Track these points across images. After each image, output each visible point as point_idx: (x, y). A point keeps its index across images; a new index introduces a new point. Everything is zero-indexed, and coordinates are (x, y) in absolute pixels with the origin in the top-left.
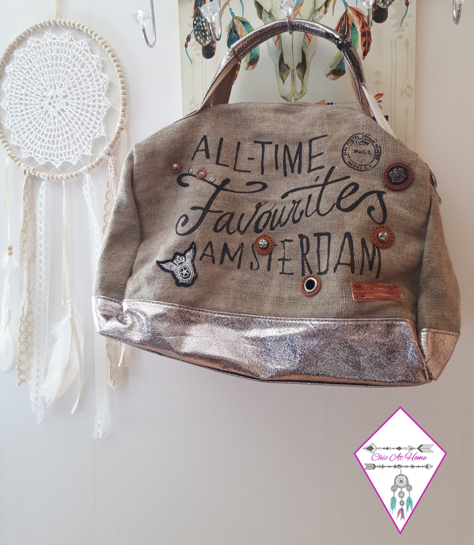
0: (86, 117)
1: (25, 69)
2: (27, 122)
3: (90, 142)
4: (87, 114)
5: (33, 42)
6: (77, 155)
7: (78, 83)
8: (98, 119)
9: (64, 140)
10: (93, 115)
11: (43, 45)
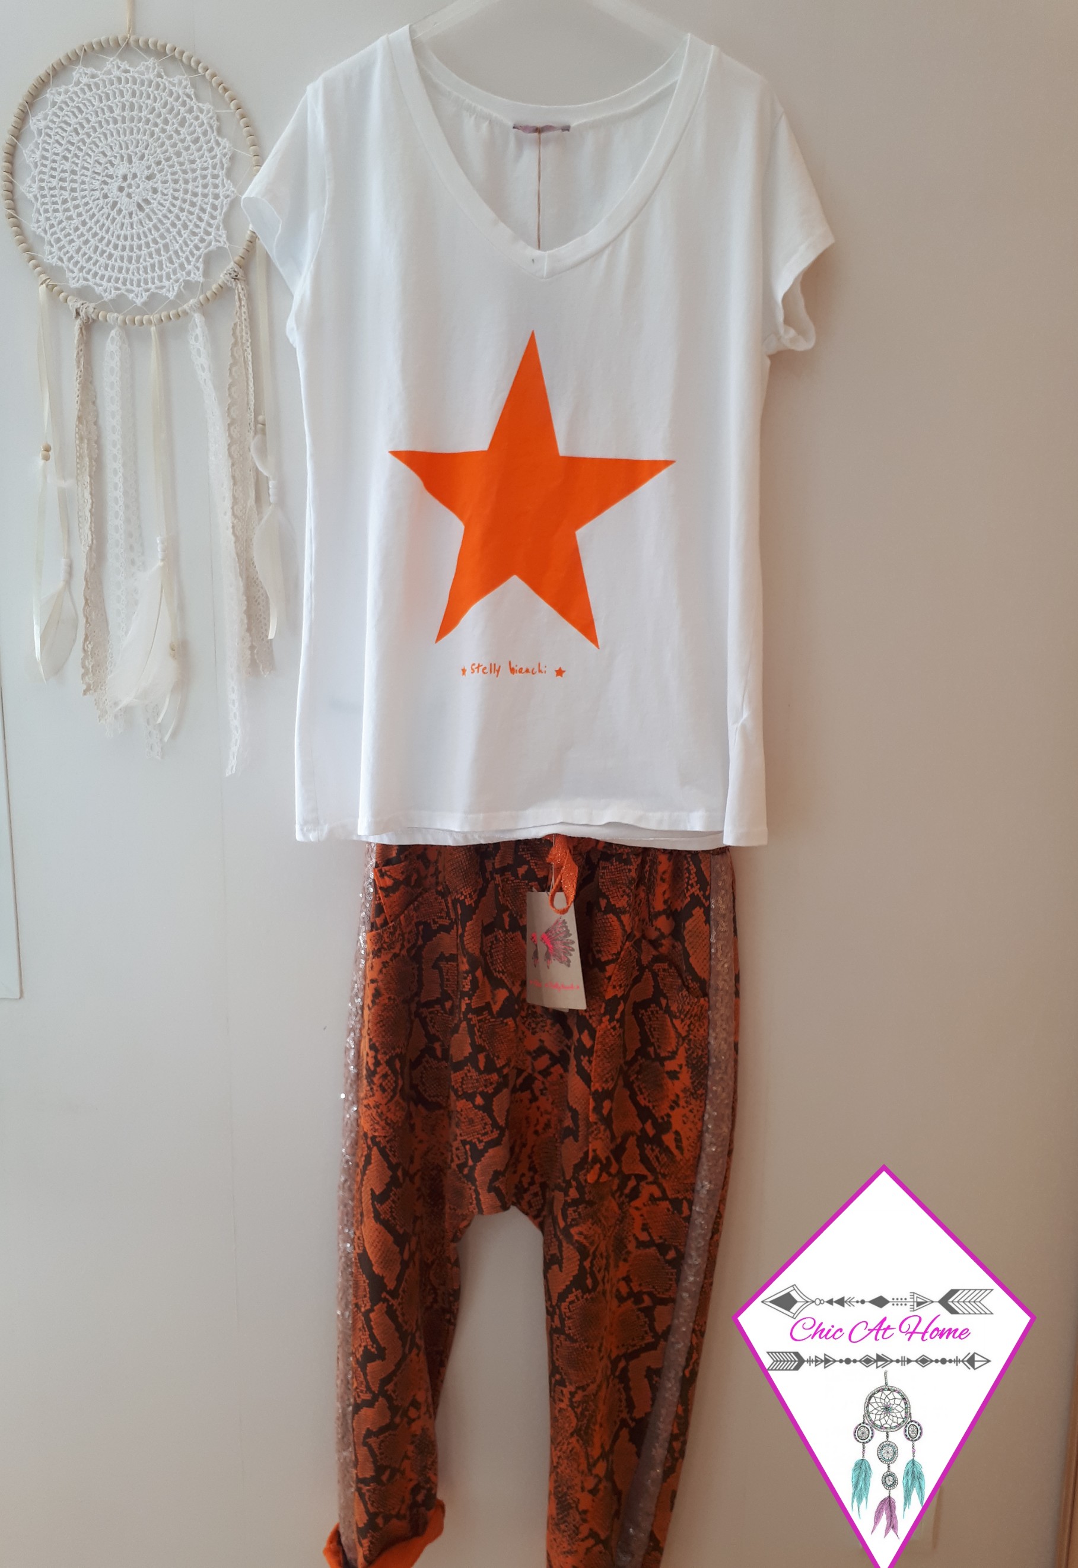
0: (192, 213)
1: (70, 125)
2: (76, 222)
3: (200, 257)
4: (192, 209)
5: (83, 75)
6: (177, 281)
7: (175, 154)
8: (213, 217)
9: (151, 255)
10: (203, 210)
11: (104, 81)
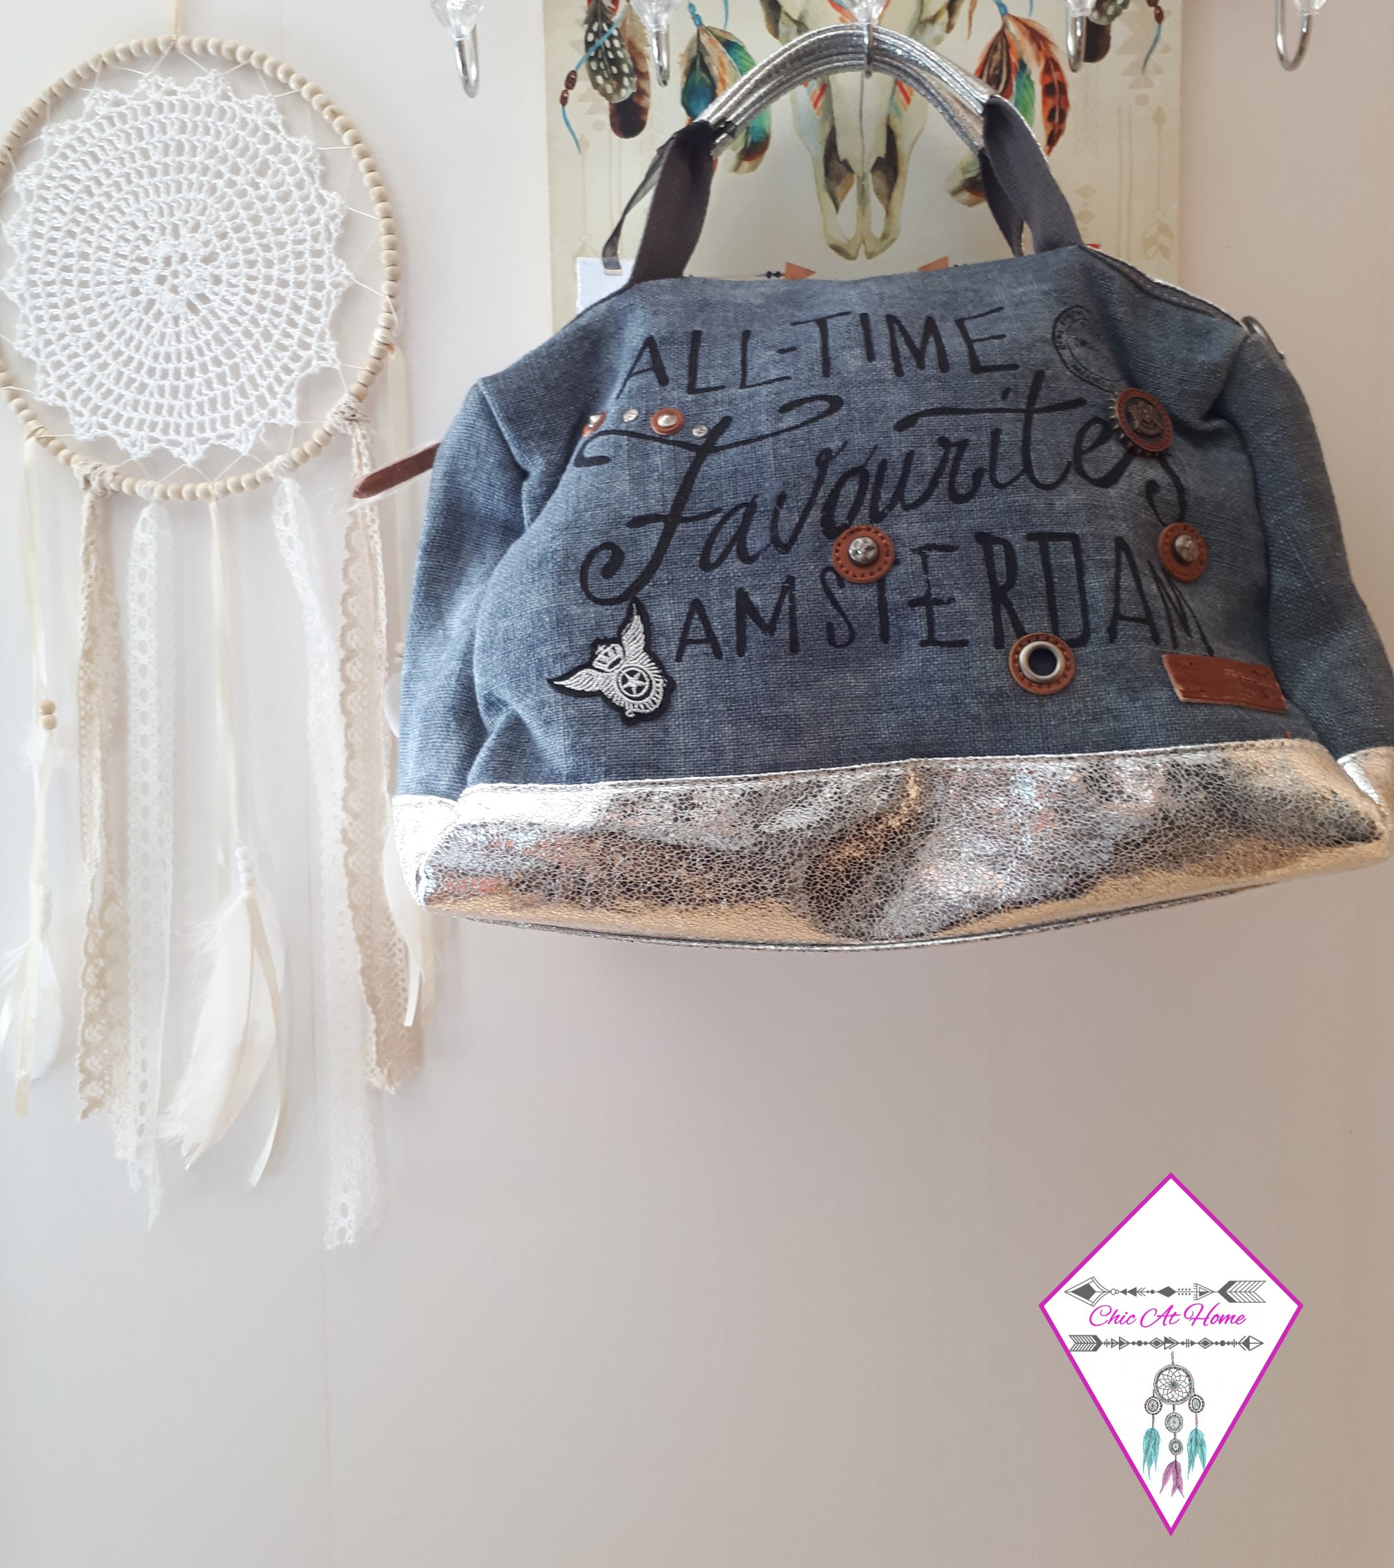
0: (277, 314)
1: (78, 181)
2: (87, 335)
3: (292, 385)
4: (278, 308)
5: (101, 102)
6: (253, 425)
7: (249, 220)
8: (315, 320)
9: (209, 385)
10: (298, 309)
11: (134, 110)
